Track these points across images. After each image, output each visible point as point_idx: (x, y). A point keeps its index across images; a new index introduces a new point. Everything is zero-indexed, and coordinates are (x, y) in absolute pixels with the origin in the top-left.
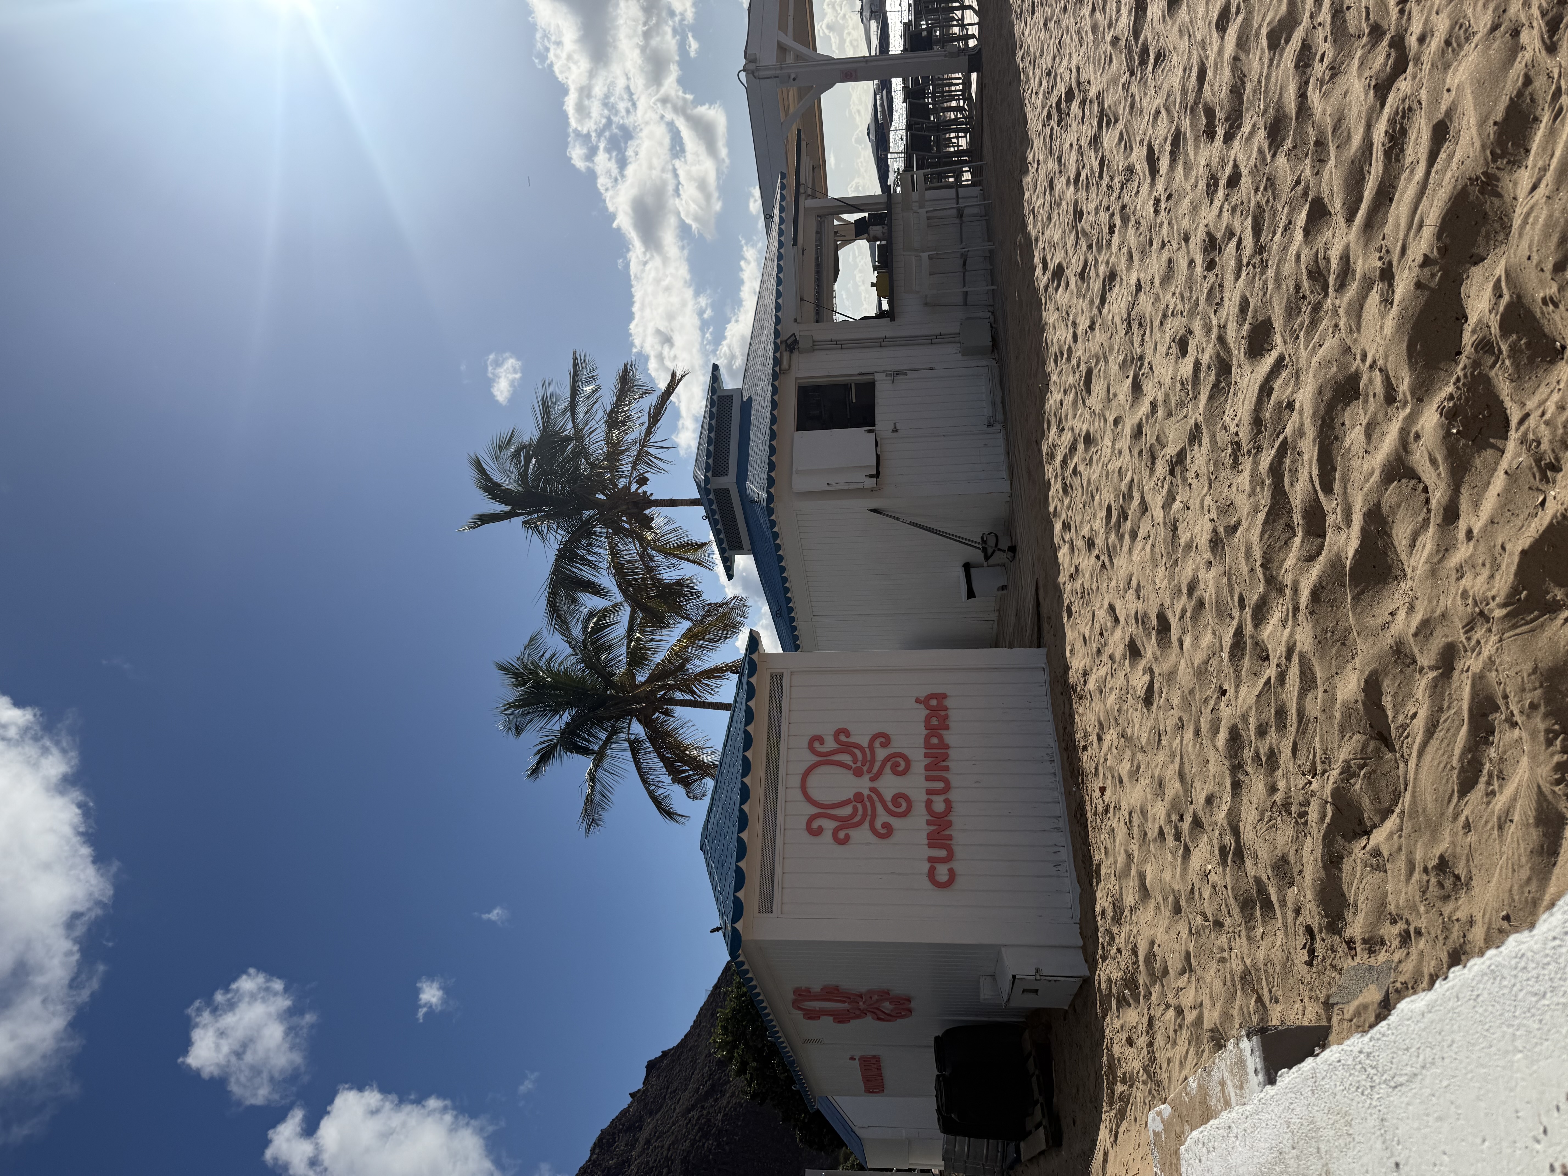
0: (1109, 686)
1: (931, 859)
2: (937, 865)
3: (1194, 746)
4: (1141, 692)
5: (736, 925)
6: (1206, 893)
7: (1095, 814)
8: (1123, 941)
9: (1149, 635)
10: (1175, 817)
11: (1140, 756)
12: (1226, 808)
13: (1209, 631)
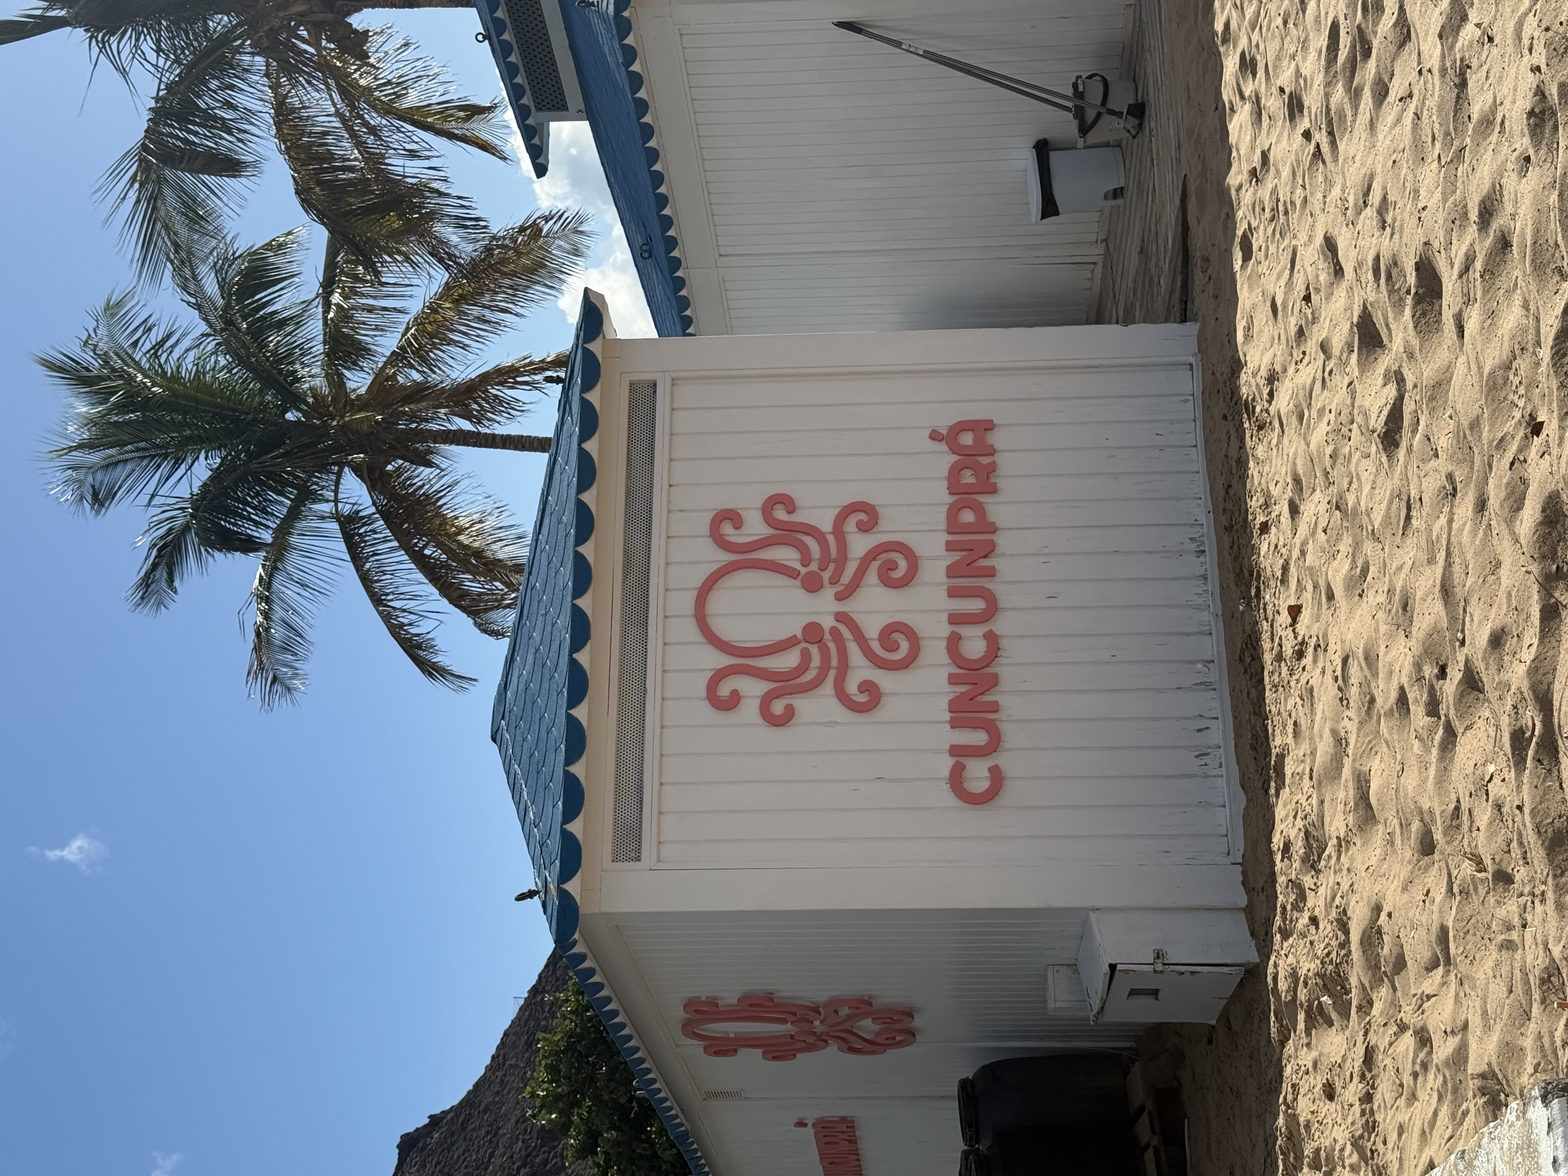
0: (1317, 405)
1: (956, 751)
2: (968, 762)
3: (1474, 533)
4: (1378, 422)
5: (568, 886)
6: (1483, 817)
7: (1279, 658)
8: (1322, 902)
9: (1399, 304)
10: (1430, 671)
11: (1368, 547)
12: (1528, 656)
13: (1517, 299)
